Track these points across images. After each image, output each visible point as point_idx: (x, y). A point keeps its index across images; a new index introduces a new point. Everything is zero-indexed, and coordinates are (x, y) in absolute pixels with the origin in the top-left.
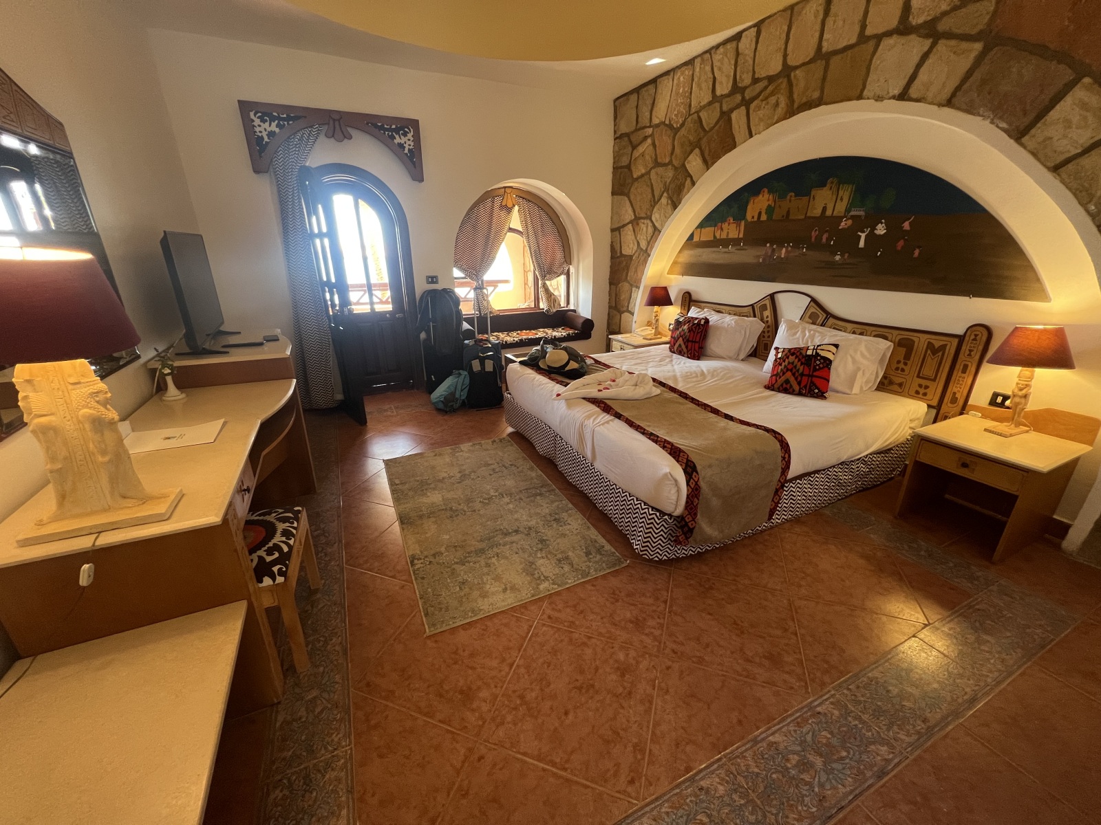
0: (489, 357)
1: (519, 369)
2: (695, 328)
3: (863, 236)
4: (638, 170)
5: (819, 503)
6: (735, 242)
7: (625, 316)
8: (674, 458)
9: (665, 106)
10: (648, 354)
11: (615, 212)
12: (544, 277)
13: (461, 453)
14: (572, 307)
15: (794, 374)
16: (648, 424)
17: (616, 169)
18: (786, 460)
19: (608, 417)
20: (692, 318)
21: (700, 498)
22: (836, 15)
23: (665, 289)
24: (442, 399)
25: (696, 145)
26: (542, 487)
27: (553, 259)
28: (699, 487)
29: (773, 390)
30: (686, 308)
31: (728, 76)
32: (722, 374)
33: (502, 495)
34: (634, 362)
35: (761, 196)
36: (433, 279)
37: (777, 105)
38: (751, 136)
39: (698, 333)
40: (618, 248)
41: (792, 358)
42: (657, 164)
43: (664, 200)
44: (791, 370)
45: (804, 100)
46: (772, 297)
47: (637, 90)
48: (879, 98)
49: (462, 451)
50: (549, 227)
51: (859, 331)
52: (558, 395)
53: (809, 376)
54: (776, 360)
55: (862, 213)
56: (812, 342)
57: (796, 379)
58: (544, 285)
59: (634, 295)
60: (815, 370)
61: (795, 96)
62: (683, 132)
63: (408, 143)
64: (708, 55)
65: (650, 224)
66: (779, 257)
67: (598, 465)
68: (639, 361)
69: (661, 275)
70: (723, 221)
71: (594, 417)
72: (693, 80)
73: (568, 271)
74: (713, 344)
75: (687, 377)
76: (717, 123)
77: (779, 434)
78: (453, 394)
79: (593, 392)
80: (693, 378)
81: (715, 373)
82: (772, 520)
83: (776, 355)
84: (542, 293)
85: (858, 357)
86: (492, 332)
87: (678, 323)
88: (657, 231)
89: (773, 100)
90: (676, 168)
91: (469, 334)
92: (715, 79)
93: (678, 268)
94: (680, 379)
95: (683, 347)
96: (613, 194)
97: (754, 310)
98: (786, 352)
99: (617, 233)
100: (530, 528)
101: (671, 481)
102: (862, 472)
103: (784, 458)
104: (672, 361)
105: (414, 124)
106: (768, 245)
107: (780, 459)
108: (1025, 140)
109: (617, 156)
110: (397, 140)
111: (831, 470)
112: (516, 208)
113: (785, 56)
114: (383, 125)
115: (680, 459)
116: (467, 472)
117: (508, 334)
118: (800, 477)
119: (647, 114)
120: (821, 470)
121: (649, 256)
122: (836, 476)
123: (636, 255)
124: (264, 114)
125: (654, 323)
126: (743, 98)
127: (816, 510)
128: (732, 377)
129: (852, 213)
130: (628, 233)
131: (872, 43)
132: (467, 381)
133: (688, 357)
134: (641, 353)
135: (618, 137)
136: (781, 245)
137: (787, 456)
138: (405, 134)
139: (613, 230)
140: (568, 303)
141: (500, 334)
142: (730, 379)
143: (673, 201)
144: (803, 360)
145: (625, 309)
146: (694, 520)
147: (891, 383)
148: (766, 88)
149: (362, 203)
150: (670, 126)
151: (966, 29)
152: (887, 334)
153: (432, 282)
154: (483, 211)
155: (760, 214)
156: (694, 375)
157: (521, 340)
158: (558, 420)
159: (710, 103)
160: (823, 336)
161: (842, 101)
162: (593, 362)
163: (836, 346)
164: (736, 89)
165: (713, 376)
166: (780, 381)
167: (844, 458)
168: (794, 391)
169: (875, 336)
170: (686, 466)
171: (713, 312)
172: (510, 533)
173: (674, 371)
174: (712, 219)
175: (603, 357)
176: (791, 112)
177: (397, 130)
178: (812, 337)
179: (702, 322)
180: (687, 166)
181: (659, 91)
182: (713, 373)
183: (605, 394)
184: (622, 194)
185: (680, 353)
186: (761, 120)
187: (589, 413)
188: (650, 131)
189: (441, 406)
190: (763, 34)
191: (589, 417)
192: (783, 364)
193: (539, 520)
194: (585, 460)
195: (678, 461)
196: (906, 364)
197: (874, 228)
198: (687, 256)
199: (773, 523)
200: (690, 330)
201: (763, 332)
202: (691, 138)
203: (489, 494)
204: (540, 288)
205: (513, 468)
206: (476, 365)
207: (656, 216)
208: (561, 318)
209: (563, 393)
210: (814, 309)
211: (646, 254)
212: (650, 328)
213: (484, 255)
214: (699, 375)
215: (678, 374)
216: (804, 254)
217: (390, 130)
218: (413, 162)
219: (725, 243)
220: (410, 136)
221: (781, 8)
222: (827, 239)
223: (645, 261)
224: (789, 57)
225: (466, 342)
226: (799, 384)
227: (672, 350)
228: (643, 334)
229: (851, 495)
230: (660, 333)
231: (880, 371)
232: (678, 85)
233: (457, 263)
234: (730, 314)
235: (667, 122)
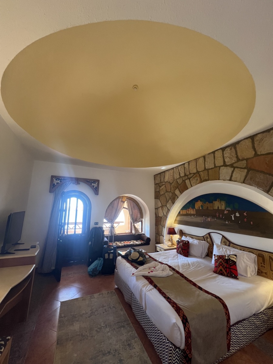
0: (111, 253)
1: (121, 259)
2: (185, 244)
3: (233, 216)
4: (162, 193)
5: (251, 339)
6: (194, 215)
7: (161, 237)
8: (177, 313)
9: (167, 178)
10: (169, 254)
11: (156, 204)
12: (134, 223)
13: (93, 299)
14: (143, 233)
15: (223, 267)
16: (167, 291)
17: (156, 192)
18: (227, 314)
19: (151, 287)
20: (183, 240)
21: (192, 338)
22: (207, 161)
23: (173, 229)
24: (92, 270)
25: (177, 187)
26: (125, 321)
27: (137, 216)
28: (190, 332)
29: (217, 273)
30: (181, 236)
31: (183, 172)
32: (196, 265)
33: (106, 326)
34: (164, 257)
35: (198, 202)
36: (96, 223)
37: (197, 180)
38: (192, 186)
39: (186, 246)
40: (157, 214)
41: (221, 260)
42: (167, 191)
43: (170, 201)
44: (222, 265)
45: (204, 179)
46: (209, 234)
47: (160, 173)
48: (224, 180)
49: (94, 298)
50: (136, 207)
51: (243, 249)
52: (133, 274)
53: (229, 268)
54: (215, 260)
55: (230, 209)
56: (226, 253)
57: (224, 269)
58: (134, 225)
59: (163, 230)
60: (230, 266)
61: (202, 178)
62: (173, 184)
63: (96, 185)
64: (177, 167)
65: (166, 208)
66: (208, 221)
67: (148, 312)
68: (165, 257)
69: (172, 224)
70: (189, 208)
71: (146, 286)
72: (174, 172)
73: (142, 220)
74: (192, 251)
75: (183, 266)
76: (182, 183)
77: (222, 300)
78: (96, 268)
79: (146, 273)
80: (185, 266)
81: (194, 264)
82: (230, 351)
83: (215, 258)
84: (133, 228)
85: (245, 260)
86: (115, 241)
87: (178, 242)
88: (169, 210)
89: (196, 178)
90: (172, 193)
91: (106, 243)
92: (180, 173)
93: (177, 222)
94: (180, 267)
95: (181, 251)
96: (155, 198)
97: (204, 238)
98: (218, 257)
99: (157, 210)
100: (116, 350)
101: (176, 327)
102: (265, 320)
103: (226, 313)
104: (178, 257)
105: (98, 181)
106: (204, 217)
107: (225, 314)
108: (269, 193)
109: (155, 189)
110: (93, 185)
111: (250, 318)
112: (126, 202)
113: (197, 169)
114: (89, 181)
115: (180, 314)
116: (94, 311)
117: (120, 243)
118: (237, 323)
119: (163, 179)
120: (246, 319)
121: (167, 217)
122: (254, 322)
123: (163, 217)
124: (57, 179)
125: (171, 240)
126: (188, 177)
127: (250, 343)
128: (200, 266)
129: (227, 209)
130: (160, 209)
131: (218, 168)
132: (102, 263)
133: (183, 256)
134: (166, 253)
135: (156, 184)
136: (208, 217)
137: (227, 312)
138: (95, 183)
139: (155, 209)
140: (142, 231)
141: (118, 242)
142: (200, 267)
143: (172, 202)
144: (225, 261)
145: (161, 234)
146: (190, 353)
147: (262, 272)
148: (193, 175)
149: (79, 200)
150: (169, 182)
151: (241, 166)
152: (253, 252)
153: (96, 224)
154: (116, 202)
155: (199, 207)
156: (186, 265)
157: (125, 245)
158: (133, 286)
159: (179, 178)
160: (230, 251)
161: (214, 180)
162: (148, 257)
163: (236, 256)
164: (185, 175)
165: (193, 266)
166: (219, 269)
167: (254, 313)
168: (225, 274)
169: (249, 252)
170: (183, 319)
171: (190, 238)
172: (106, 354)
173: (178, 263)
174: (185, 207)
175: (153, 255)
176: (201, 181)
177: (93, 183)
178: (226, 251)
179: (187, 242)
180: (175, 193)
181: (166, 174)
182: (193, 264)
183: (151, 274)
184: (157, 199)
185: (181, 254)
186: (194, 183)
187: (145, 283)
188: (164, 183)
189: (91, 273)
190: (190, 164)
191: (144, 286)
192: (218, 262)
193: (121, 345)
194: (143, 308)
195: (179, 315)
196: (264, 264)
197: (235, 214)
198: (178, 218)
199: (231, 353)
200: (183, 245)
201: (209, 247)
202: (175, 186)
203: (100, 325)
204: (132, 226)
205: (114, 309)
206: (106, 256)
207: (168, 206)
208: (139, 237)
209: (135, 273)
210: (224, 240)
211: (166, 217)
212: (170, 242)
213: (114, 216)
214: (188, 265)
215: (180, 264)
216: (216, 221)
217: (91, 182)
218: (96, 191)
219: (191, 215)
220: (96, 184)
221: (193, 159)
222: (222, 216)
223: (166, 219)
224: (198, 169)
225: (105, 246)
226: (226, 271)
227: (177, 252)
228: (168, 244)
229: (264, 333)
230: (173, 244)
231: (255, 266)
232: (170, 173)
233: (105, 217)
234: (196, 239)
235: (168, 181)
